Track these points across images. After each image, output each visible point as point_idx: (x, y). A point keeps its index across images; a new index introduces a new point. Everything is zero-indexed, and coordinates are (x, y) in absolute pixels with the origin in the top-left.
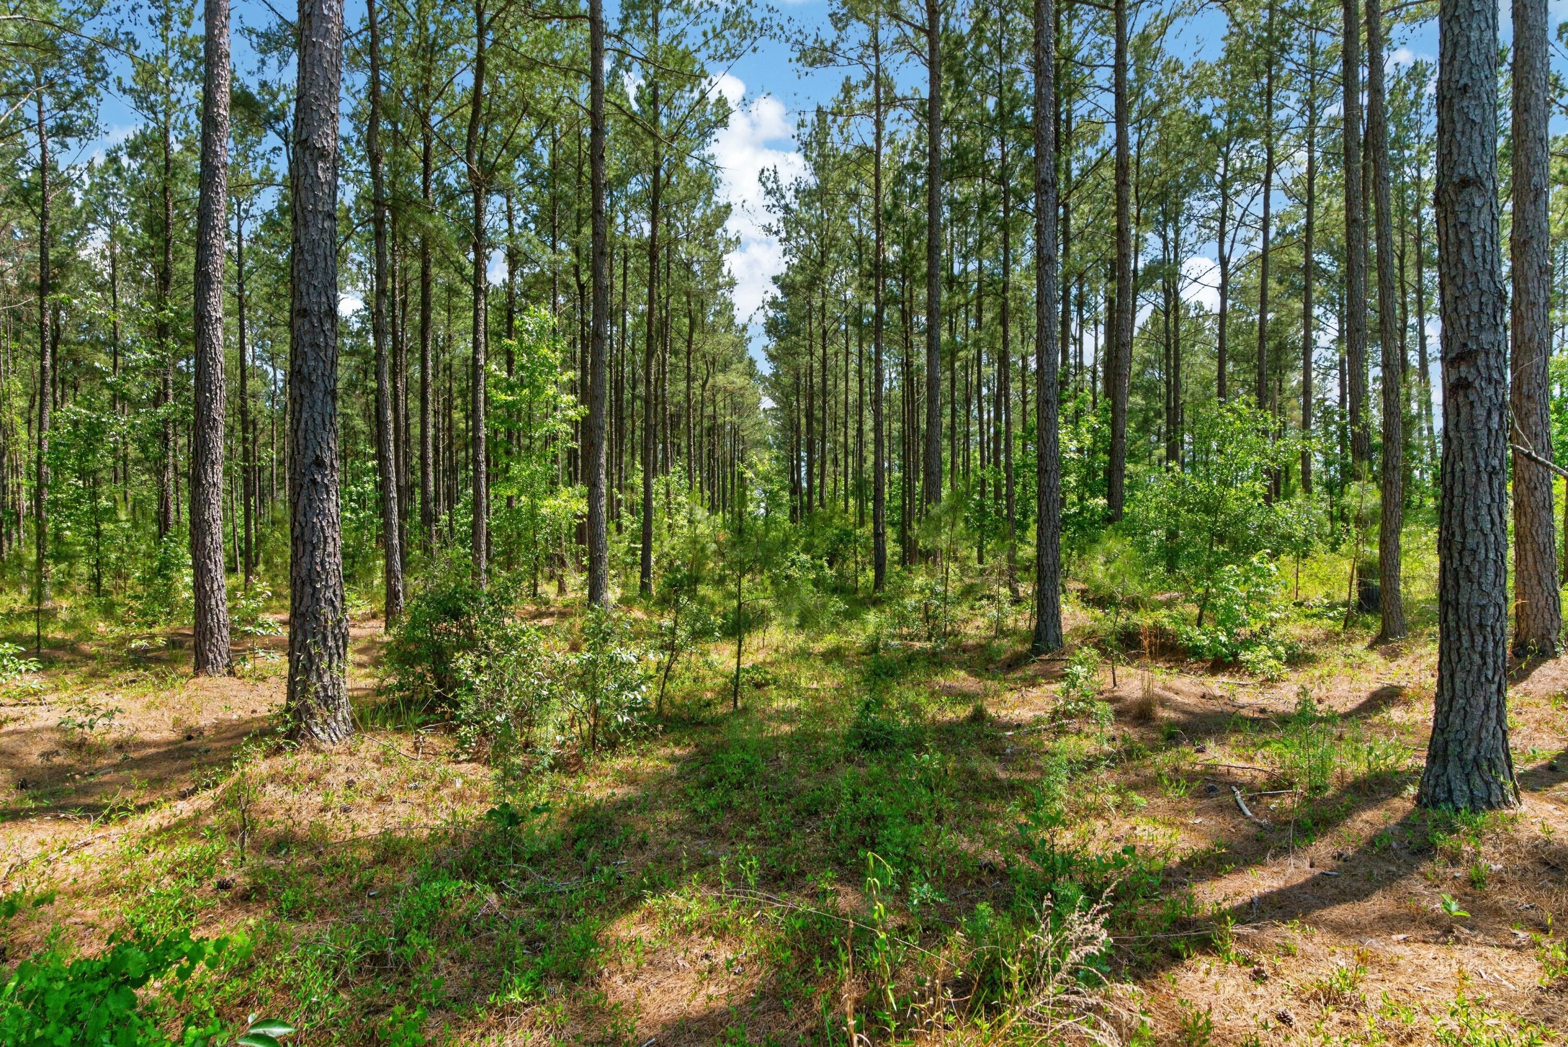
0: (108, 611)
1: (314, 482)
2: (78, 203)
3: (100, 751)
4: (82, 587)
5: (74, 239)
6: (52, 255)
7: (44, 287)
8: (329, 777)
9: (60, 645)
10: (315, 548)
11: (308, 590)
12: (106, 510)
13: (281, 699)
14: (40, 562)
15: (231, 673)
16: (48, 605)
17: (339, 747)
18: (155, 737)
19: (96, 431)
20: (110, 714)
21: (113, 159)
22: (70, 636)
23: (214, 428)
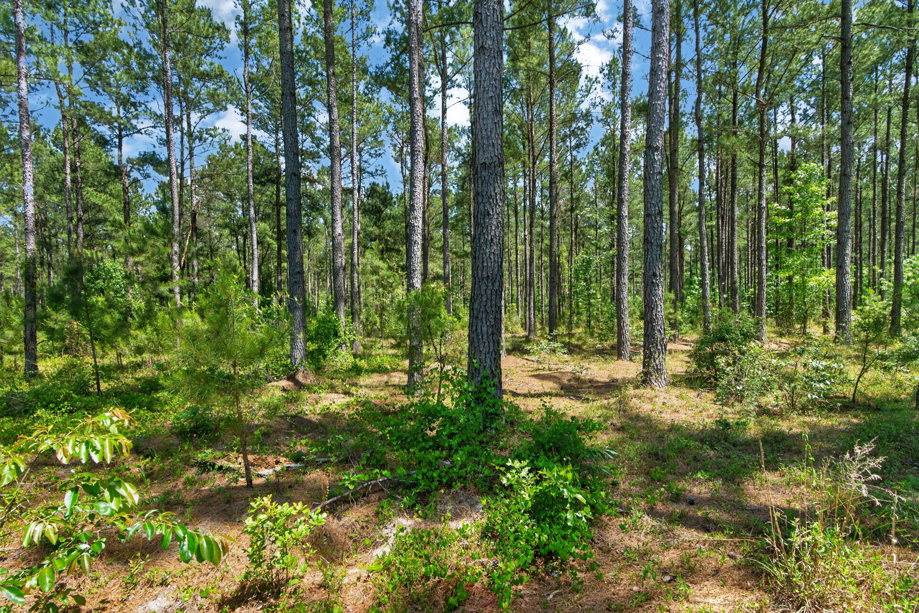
0: (592, 335)
1: (653, 282)
2: (584, 171)
3: (584, 382)
4: (584, 325)
5: (582, 186)
6: (575, 195)
7: (572, 210)
8: (657, 399)
9: (576, 346)
10: (653, 309)
11: (650, 326)
12: (593, 294)
13: (641, 368)
14: (571, 316)
15: (631, 360)
16: (573, 331)
17: (663, 390)
18: (602, 380)
19: (589, 262)
20: (587, 369)
21: (596, 149)
22: (580, 343)
23: (624, 261)
